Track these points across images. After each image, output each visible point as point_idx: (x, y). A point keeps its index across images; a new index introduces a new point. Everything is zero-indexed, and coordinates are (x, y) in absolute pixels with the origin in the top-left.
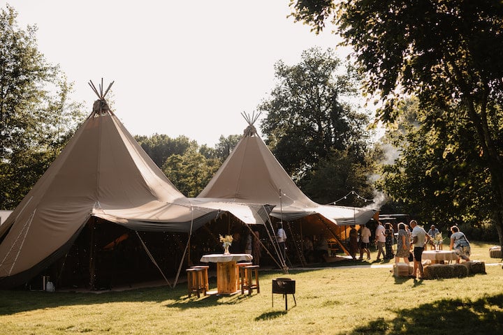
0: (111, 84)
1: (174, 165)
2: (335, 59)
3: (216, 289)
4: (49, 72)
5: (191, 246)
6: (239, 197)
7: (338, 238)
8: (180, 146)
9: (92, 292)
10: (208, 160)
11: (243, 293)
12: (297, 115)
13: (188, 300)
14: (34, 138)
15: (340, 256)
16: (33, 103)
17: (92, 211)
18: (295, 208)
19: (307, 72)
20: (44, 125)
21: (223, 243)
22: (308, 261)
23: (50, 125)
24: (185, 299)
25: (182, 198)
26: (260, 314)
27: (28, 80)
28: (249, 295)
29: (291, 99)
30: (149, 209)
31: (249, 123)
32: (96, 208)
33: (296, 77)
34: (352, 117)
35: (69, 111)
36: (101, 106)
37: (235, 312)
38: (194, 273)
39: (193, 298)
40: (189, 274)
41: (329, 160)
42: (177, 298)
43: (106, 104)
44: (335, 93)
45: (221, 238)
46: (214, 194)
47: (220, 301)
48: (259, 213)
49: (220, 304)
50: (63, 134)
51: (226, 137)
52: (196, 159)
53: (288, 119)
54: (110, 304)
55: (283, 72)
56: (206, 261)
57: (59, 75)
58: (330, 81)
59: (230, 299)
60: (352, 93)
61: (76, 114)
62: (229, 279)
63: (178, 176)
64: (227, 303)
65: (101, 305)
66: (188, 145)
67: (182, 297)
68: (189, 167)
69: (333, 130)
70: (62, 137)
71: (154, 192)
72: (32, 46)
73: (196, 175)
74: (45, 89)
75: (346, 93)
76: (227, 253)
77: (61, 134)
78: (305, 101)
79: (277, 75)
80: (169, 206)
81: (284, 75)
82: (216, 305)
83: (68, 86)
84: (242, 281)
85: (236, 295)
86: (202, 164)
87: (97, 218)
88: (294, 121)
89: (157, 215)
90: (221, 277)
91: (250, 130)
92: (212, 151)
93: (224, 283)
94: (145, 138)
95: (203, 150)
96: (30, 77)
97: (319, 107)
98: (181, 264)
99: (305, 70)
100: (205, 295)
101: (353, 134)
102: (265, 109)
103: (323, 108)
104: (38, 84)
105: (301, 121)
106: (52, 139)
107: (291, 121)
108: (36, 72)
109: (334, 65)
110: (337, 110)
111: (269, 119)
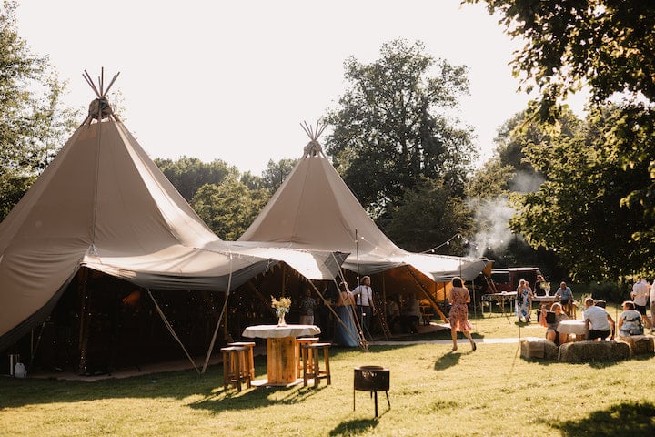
0: (116, 77)
1: (207, 197)
2: (426, 57)
3: (266, 376)
4: (34, 66)
5: (229, 309)
6: (296, 240)
7: (434, 299)
8: (215, 174)
9: (82, 379)
10: (253, 192)
11: (306, 384)
12: (374, 131)
13: (223, 394)
14: (13, 157)
15: (435, 324)
16: (12, 109)
17: (82, 259)
18: (376, 256)
19: (388, 73)
20: (27, 138)
21: (276, 309)
22: (393, 332)
23: (34, 139)
24: (218, 393)
25: (217, 241)
26: (336, 424)
27: (5, 77)
28: (315, 387)
29: (365, 109)
30: (167, 257)
31: (312, 138)
32: (90, 255)
33: (373, 80)
34: (448, 135)
35: (61, 120)
36: (101, 108)
37: (296, 419)
38: (232, 354)
39: (230, 392)
40: (224, 356)
41: (417, 192)
42: (207, 392)
43: (107, 105)
44: (425, 102)
45: (274, 300)
46: (261, 237)
47: (272, 397)
48: (327, 263)
49: (273, 403)
50: (54, 152)
51: (277, 162)
52: (237, 190)
53: (362, 136)
54: (105, 401)
55: (355, 73)
56: (251, 336)
57: (47, 71)
58: (419, 86)
59: (287, 393)
60: (448, 102)
61: (70, 124)
62: (286, 362)
63: (213, 212)
64: (283, 402)
65: (91, 403)
66: (226, 172)
67: (215, 391)
68: (227, 201)
69: (421, 151)
70: (52, 156)
71: (175, 231)
72: (11, 29)
73: (236, 211)
74: (28, 89)
75: (440, 102)
76: (282, 325)
77: (50, 152)
78: (384, 112)
79: (348, 76)
80: (198, 252)
81: (356, 77)
82: (266, 406)
83: (60, 85)
84: (305, 364)
85: (296, 388)
86: (245, 197)
87: (91, 270)
88: (370, 139)
89: (179, 266)
90: (274, 360)
91: (313, 148)
92: (258, 180)
93: (278, 368)
94: (169, 162)
95: (246, 179)
96: (8, 73)
97: (403, 120)
98: (214, 340)
99: (385, 70)
100: (250, 386)
101: (449, 157)
102: (331, 122)
103: (408, 122)
104: (18, 82)
105: (379, 140)
106: (39, 159)
107: (366, 140)
108: (16, 66)
109: (423, 64)
110: (428, 125)
111: (335, 136)
